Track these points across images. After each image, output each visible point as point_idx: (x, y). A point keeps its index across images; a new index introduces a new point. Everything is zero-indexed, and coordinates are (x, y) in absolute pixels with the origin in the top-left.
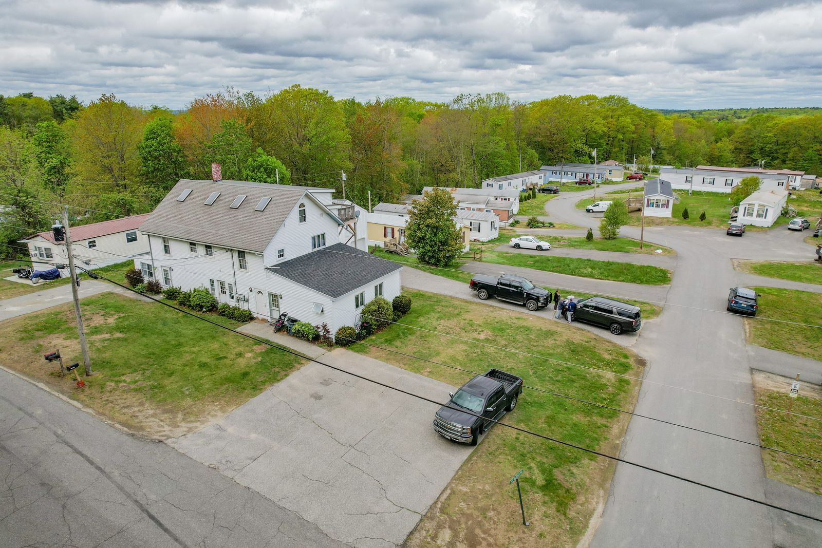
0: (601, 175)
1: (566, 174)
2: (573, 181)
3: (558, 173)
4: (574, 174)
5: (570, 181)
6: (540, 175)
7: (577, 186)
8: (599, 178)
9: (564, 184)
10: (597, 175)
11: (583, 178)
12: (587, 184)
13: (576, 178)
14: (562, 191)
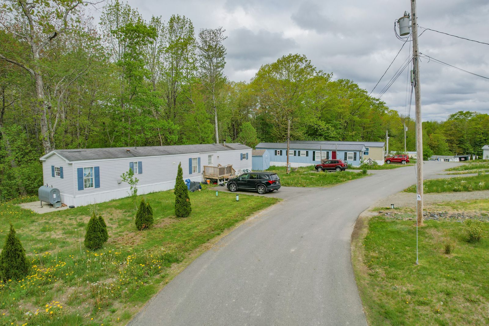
0: (358, 153)
1: (297, 153)
2: (309, 165)
3: (284, 152)
4: (311, 153)
5: (304, 165)
6: (244, 152)
7: (321, 172)
8: (355, 159)
9: (293, 170)
10: (350, 154)
11: (328, 157)
12: (338, 170)
13: (314, 159)
14: (287, 184)
